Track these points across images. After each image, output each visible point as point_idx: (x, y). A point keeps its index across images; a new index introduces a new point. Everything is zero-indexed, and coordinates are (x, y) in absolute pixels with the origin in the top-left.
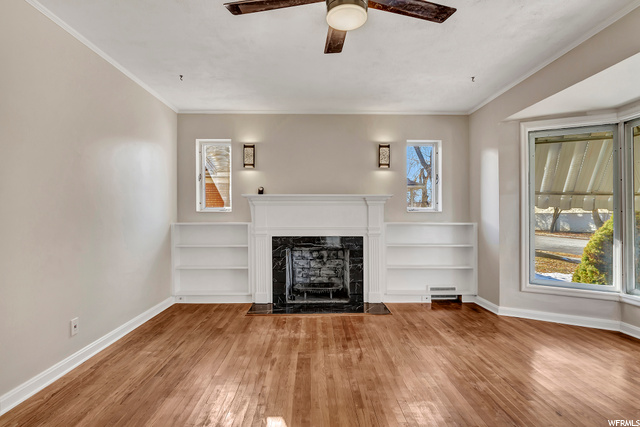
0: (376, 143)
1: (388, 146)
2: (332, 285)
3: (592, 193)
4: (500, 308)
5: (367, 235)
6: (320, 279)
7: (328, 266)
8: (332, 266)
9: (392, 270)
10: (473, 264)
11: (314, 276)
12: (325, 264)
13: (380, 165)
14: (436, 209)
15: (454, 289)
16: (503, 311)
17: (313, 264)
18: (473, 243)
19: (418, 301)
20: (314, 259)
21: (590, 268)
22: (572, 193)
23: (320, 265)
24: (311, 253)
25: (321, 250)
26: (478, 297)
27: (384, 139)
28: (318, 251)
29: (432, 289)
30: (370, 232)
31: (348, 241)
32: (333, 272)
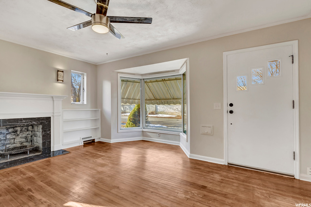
0: (56, 69)
1: (63, 72)
2: (26, 147)
3: (132, 99)
4: (111, 140)
5: (53, 116)
6: (15, 145)
7: (20, 136)
8: (24, 136)
9: (66, 132)
10: (99, 125)
11: (9, 144)
12: (18, 135)
13: (58, 80)
14: (83, 103)
15: (91, 137)
16: (113, 141)
17: (8, 136)
18: (99, 117)
19: (77, 145)
20: (10, 133)
21: (131, 123)
22: (127, 98)
23: (14, 137)
24: (7, 129)
25: (16, 127)
26: (101, 139)
27: (60, 67)
28: (14, 128)
29: (83, 139)
30: (55, 114)
31: (42, 120)
32: (24, 140)
